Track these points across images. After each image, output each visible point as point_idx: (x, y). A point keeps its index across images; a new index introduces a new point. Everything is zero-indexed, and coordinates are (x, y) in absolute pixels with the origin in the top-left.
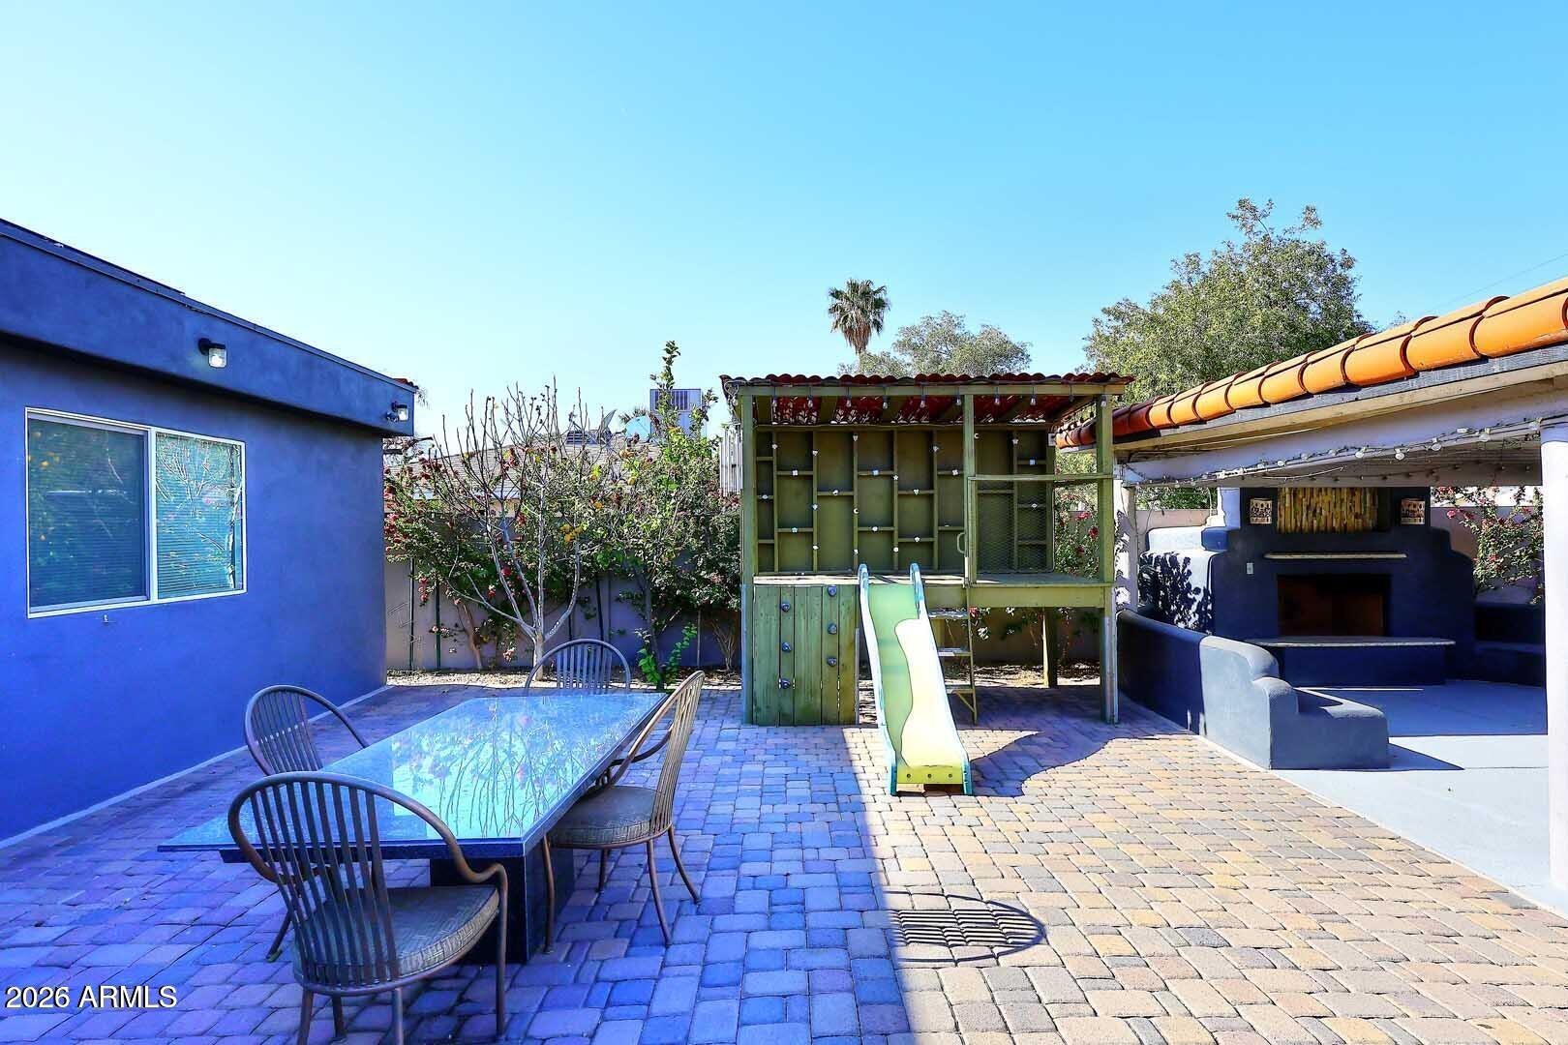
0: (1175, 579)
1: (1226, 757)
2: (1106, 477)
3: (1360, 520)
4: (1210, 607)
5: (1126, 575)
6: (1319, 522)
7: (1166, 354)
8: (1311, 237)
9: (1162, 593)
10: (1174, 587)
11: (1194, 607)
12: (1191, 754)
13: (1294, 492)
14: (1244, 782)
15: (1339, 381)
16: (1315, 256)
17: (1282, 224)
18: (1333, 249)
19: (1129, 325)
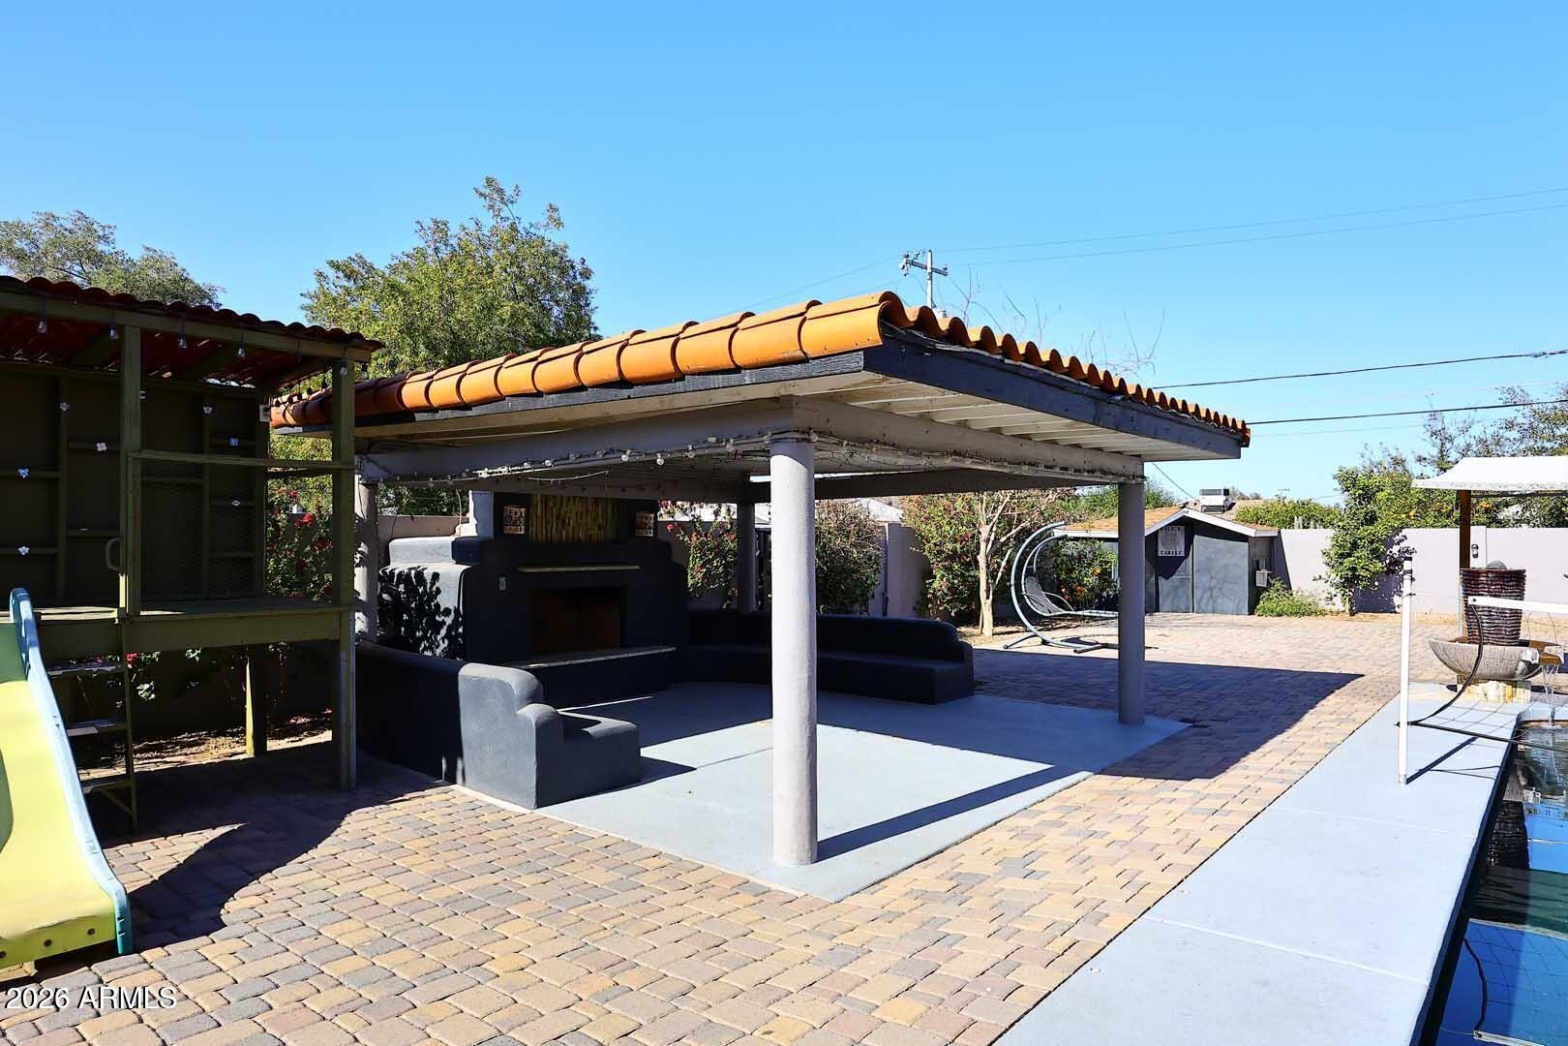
0: (421, 599)
1: (489, 805)
2: (344, 467)
3: (602, 532)
4: (461, 630)
5: (363, 597)
6: (567, 533)
7: (409, 329)
8: (555, 237)
9: (405, 617)
10: (420, 607)
11: (443, 632)
12: (450, 810)
13: (545, 499)
14: (510, 831)
15: (614, 374)
16: (557, 259)
17: (528, 214)
18: (573, 255)
19: (362, 288)
